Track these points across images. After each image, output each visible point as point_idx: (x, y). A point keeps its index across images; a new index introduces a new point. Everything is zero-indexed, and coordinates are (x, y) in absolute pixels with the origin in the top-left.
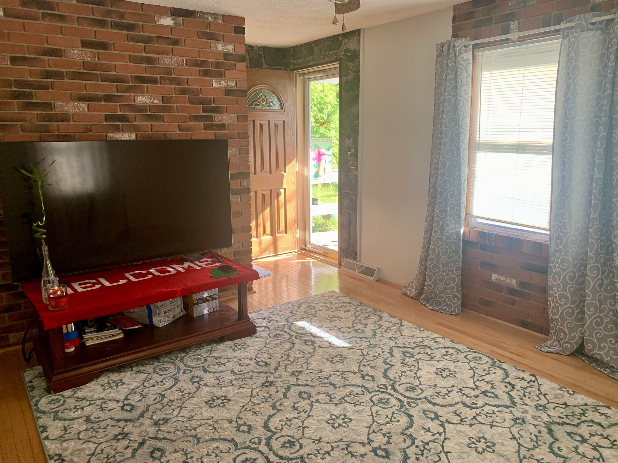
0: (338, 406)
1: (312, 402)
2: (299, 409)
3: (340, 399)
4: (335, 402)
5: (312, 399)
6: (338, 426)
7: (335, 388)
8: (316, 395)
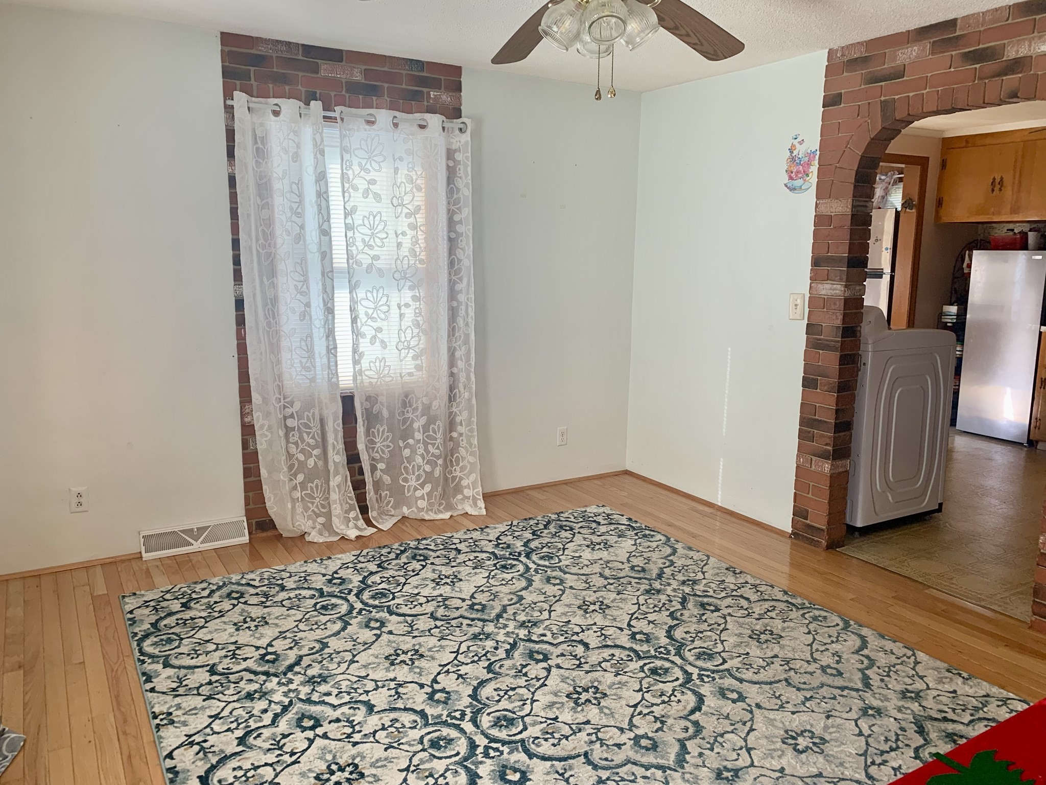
0: (585, 720)
1: (631, 730)
2: (653, 719)
3: (580, 730)
4: (591, 726)
5: (632, 735)
6: (590, 690)
7: (586, 755)
8: (625, 744)
